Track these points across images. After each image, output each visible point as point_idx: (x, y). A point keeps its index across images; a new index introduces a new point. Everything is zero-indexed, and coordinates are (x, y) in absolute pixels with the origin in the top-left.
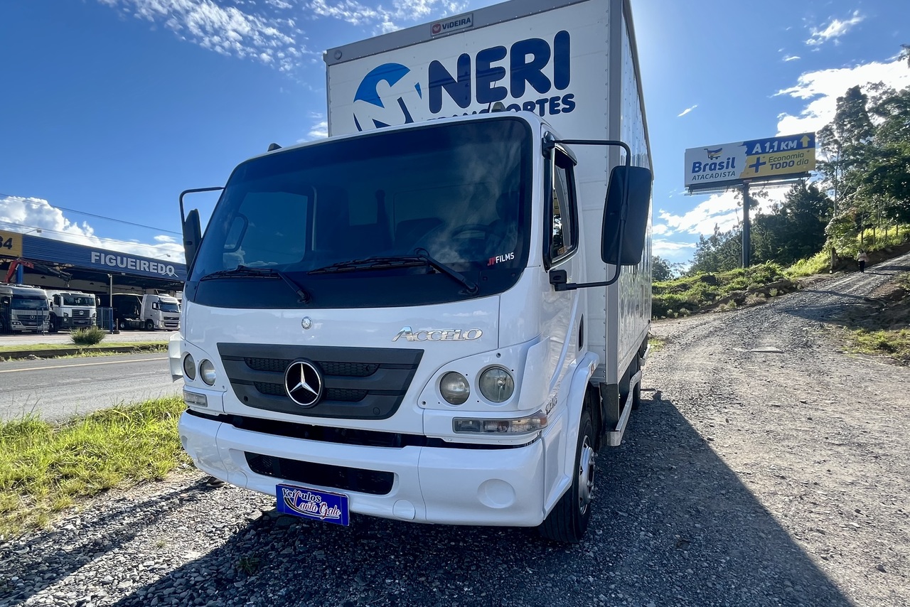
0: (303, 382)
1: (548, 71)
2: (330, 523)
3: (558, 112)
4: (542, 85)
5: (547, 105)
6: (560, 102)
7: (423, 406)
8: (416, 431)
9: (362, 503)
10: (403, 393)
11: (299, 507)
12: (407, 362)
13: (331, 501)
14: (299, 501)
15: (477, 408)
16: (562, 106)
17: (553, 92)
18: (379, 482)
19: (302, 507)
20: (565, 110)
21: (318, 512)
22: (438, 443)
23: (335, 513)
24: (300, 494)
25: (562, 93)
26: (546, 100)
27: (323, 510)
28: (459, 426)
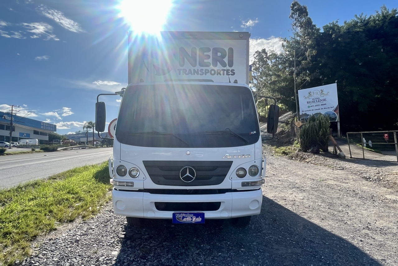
0: (188, 174)
1: (226, 60)
2: (196, 224)
3: (229, 75)
4: (224, 65)
5: (225, 72)
6: (230, 71)
7: (231, 179)
8: (229, 187)
9: (209, 215)
10: (225, 175)
11: (183, 220)
12: (227, 165)
13: (197, 215)
14: (183, 218)
15: (248, 178)
16: (230, 73)
17: (228, 67)
18: (215, 206)
19: (185, 220)
20: (231, 74)
21: (192, 220)
22: (235, 191)
23: (199, 219)
24: (184, 215)
25: (231, 69)
26: (225, 70)
27: (194, 219)
28: (244, 184)
